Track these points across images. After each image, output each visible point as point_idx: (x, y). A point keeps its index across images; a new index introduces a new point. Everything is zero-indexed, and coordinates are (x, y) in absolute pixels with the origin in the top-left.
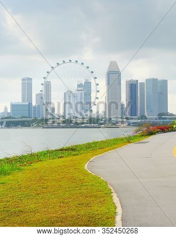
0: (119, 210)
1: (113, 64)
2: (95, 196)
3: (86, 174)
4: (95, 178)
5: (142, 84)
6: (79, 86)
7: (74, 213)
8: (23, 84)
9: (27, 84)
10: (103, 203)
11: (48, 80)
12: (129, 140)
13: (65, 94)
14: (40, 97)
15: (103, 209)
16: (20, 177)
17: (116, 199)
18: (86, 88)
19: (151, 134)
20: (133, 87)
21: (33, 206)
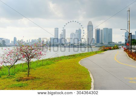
0: (93, 80)
1: (90, 22)
2: (83, 74)
3: (79, 66)
4: (83, 67)
5: (102, 30)
6: (76, 31)
7: (75, 81)
8: (55, 30)
9: (57, 30)
10: (86, 77)
11: (64, 29)
12: (96, 53)
13: (71, 34)
14: (61, 35)
15: (86, 80)
16: (54, 66)
17: (91, 76)
18: (79, 32)
19: (105, 50)
20: (98, 31)
21: (59, 77)
